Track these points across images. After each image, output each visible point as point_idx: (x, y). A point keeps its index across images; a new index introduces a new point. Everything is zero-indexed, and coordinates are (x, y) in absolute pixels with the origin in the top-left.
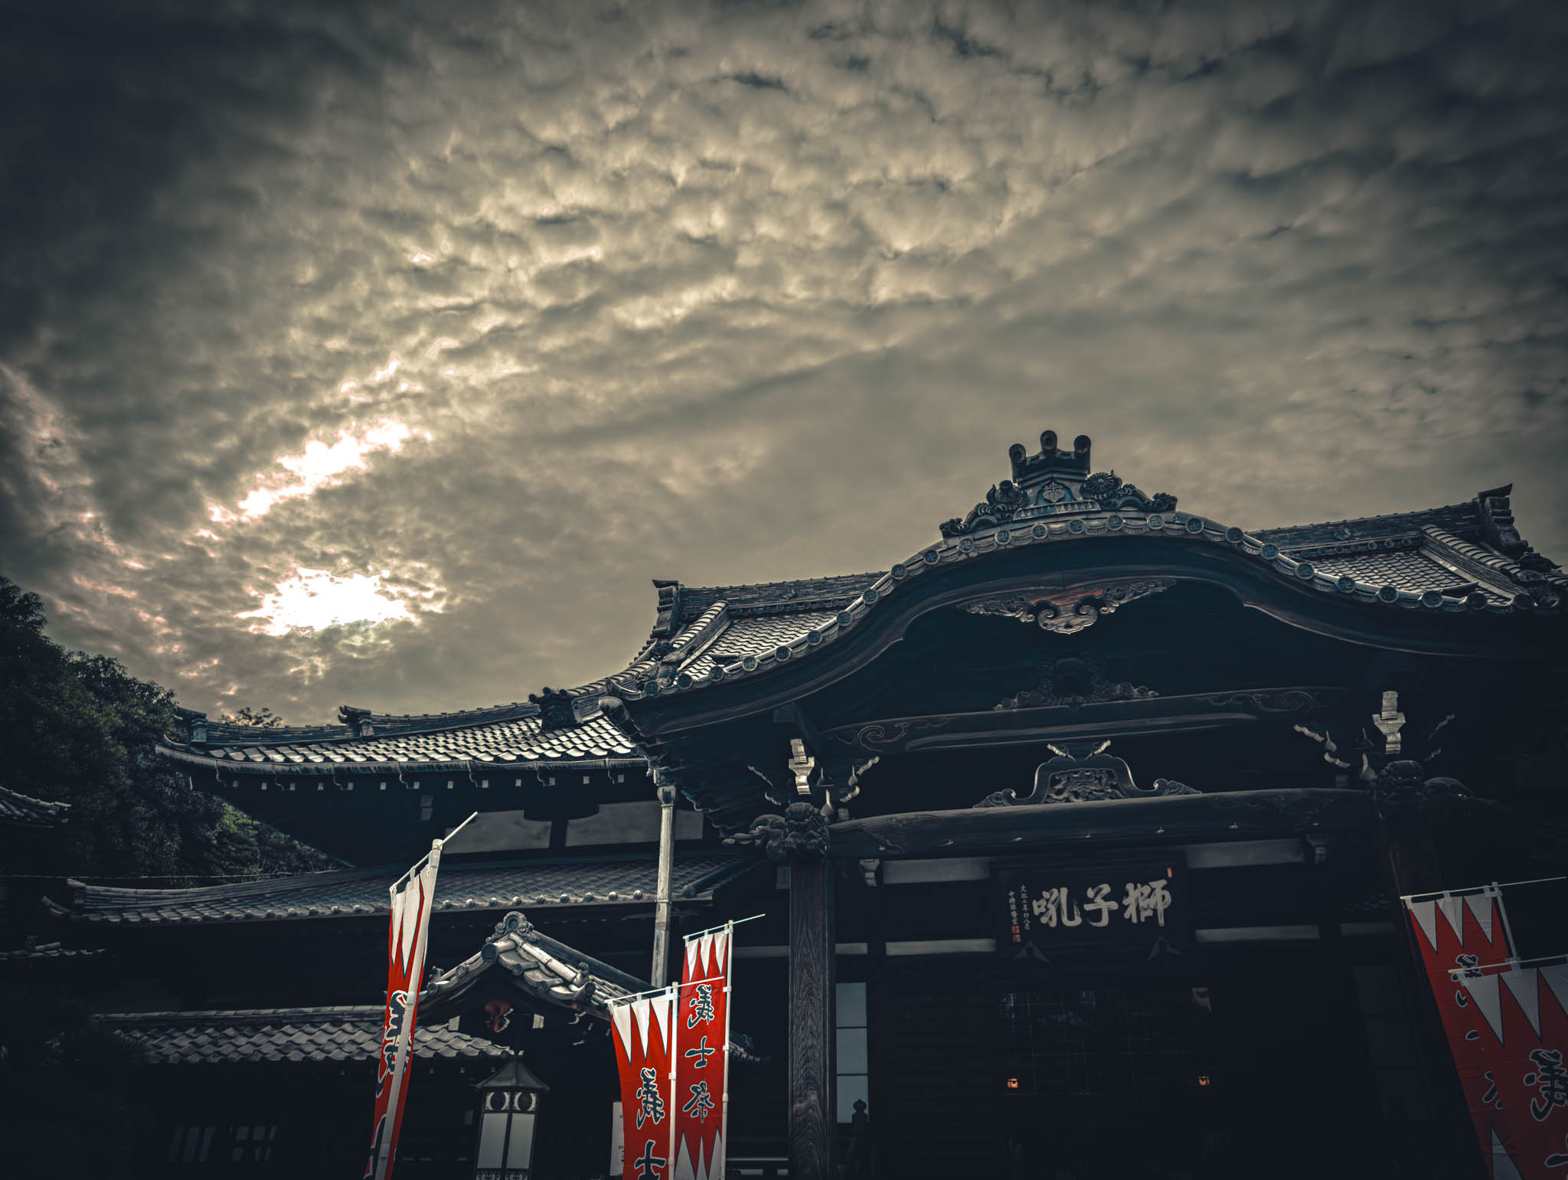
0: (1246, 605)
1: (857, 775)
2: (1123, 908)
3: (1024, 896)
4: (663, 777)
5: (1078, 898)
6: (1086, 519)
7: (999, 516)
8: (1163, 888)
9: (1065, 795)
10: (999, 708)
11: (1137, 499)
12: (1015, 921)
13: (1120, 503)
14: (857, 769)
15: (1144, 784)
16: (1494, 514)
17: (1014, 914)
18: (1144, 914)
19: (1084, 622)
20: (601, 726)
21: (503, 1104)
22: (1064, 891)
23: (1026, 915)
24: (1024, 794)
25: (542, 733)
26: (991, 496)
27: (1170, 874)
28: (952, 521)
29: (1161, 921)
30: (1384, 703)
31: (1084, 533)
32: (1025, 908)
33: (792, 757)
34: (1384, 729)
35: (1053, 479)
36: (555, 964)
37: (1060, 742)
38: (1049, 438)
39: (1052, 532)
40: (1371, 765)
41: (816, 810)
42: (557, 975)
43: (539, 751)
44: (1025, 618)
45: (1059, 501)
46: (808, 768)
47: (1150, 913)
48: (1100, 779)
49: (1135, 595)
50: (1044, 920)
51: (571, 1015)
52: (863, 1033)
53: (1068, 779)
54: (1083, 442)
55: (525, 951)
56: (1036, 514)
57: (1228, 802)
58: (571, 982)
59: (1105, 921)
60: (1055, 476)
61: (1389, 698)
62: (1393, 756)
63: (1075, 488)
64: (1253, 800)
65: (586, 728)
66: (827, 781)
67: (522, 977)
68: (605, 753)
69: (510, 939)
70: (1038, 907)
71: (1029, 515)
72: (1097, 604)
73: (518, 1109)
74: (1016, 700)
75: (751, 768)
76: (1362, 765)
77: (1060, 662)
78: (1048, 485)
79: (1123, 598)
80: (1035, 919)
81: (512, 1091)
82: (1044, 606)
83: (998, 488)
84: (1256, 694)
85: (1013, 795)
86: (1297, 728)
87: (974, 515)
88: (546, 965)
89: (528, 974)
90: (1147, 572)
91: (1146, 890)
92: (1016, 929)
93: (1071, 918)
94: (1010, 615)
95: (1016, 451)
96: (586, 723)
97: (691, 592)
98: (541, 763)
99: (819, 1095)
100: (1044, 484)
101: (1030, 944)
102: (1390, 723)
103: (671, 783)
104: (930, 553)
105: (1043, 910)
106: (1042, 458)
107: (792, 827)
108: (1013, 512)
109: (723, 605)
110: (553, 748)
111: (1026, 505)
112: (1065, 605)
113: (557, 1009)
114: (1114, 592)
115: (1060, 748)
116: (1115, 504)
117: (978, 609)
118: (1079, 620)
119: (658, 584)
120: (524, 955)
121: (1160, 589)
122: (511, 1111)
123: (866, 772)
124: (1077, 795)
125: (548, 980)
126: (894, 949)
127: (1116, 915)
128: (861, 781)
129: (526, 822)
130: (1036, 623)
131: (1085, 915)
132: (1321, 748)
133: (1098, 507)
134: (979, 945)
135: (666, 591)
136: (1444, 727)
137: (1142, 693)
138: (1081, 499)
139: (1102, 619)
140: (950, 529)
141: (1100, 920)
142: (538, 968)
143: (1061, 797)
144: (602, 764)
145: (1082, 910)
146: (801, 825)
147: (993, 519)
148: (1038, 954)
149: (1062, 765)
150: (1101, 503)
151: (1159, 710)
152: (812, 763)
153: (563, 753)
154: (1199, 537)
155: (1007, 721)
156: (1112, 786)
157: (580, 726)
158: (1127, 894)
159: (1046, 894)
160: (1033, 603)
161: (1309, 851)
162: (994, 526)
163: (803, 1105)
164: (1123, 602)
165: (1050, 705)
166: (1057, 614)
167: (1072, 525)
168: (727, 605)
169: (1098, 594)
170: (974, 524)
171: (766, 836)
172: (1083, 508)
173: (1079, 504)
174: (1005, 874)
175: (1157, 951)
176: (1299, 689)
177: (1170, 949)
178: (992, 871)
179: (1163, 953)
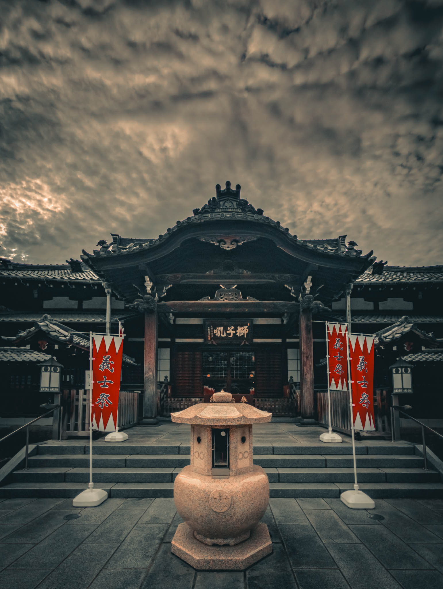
0: (278, 247)
1: (166, 289)
2: (236, 333)
3: (212, 328)
4: (107, 286)
5: (225, 329)
6: (237, 214)
7: (211, 209)
8: (247, 328)
9: (223, 299)
10: (207, 273)
11: (252, 210)
12: (209, 335)
13: (247, 210)
14: (166, 288)
15: (244, 298)
16: (341, 242)
17: (209, 333)
18: (241, 334)
19: (232, 247)
20: (90, 272)
21: (48, 370)
22: (222, 328)
23: (212, 333)
24: (212, 298)
25: (71, 273)
26: (209, 202)
27: (249, 325)
28: (197, 209)
29: (245, 336)
30: (308, 279)
31: (235, 218)
32: (212, 331)
33: (146, 282)
34: (306, 287)
35: (228, 199)
36: (61, 331)
37: (223, 284)
38: (228, 184)
39: (226, 217)
40: (301, 296)
41: (153, 298)
42: (62, 334)
43: (68, 277)
44: (216, 244)
45: (230, 207)
46: (150, 286)
47: (243, 334)
48: (233, 295)
49: (248, 240)
50: (216, 335)
51: (67, 345)
52: (169, 361)
53: (225, 295)
54: (238, 187)
55: (51, 326)
56: (222, 210)
57: (265, 303)
58: (67, 336)
60: (229, 198)
61: (310, 278)
62: (307, 294)
63: (235, 203)
64: (272, 303)
65: (86, 273)
66: (157, 290)
67: (49, 333)
68: (90, 279)
69: (45, 323)
70: (215, 331)
71: (220, 211)
72: (237, 242)
73: (53, 371)
74: (212, 271)
75: (134, 285)
76: (299, 297)
77: (226, 261)
78: (227, 201)
79: (244, 241)
80: (214, 334)
81: (51, 366)
82: (222, 241)
83: (211, 200)
84: (277, 275)
85: (209, 298)
86: (285, 286)
87: (203, 208)
88: (58, 331)
89: (51, 333)
90: (252, 233)
91: (243, 328)
92: (209, 337)
93: (223, 334)
94: (212, 242)
95: (218, 187)
96: (86, 272)
97: (123, 239)
98: (69, 280)
99: (152, 373)
100: (225, 200)
101: (213, 340)
102: (308, 285)
103: (110, 288)
104: (189, 219)
105: (216, 332)
106: (226, 191)
107: (145, 302)
108: (215, 208)
109: (133, 244)
110: (73, 277)
111: (220, 207)
112: (228, 241)
113: (63, 344)
114: (242, 239)
115: (223, 286)
116: (246, 210)
117: (203, 240)
118: (231, 246)
119: (112, 235)
120: (51, 328)
121: (255, 239)
122: (51, 372)
123: (168, 289)
124: (226, 299)
125: (58, 335)
126: (178, 340)
127: (234, 334)
128: (167, 291)
129: (70, 301)
130: (219, 246)
131: (227, 334)
132: (290, 291)
133: (240, 211)
134: (200, 340)
135: (115, 237)
136: (321, 288)
137: (247, 272)
138: (236, 207)
139: (238, 246)
140: (196, 212)
141: (230, 335)
142: (55, 331)
143: (222, 299)
144: (89, 282)
145: (226, 332)
146: (147, 301)
147: (209, 210)
148: (214, 343)
149: (223, 291)
150: (242, 209)
151: (250, 277)
152: (152, 284)
153: (76, 278)
154: (268, 224)
155: (209, 277)
156: (236, 297)
157: (84, 272)
158: (238, 329)
159: (217, 328)
160: (219, 239)
161: (283, 321)
162: (209, 213)
163: (148, 375)
164: (244, 242)
165: (222, 273)
166: (225, 244)
167: (232, 214)
168: (134, 244)
169: (238, 238)
170: (203, 211)
171: (138, 305)
172: (236, 210)
173: (235, 209)
174: (207, 323)
175: (243, 343)
176: (288, 275)
177: (247, 343)
178: (204, 322)
179: (245, 344)
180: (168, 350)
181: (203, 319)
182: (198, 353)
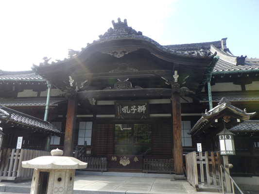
3: (120, 107)
4: (48, 83)
5: (130, 108)
6: (125, 36)
8: (145, 107)
10: (110, 72)
11: (135, 32)
13: (132, 33)
14: (83, 82)
15: (134, 87)
16: (223, 43)
17: (119, 111)
19: (122, 56)
22: (128, 107)
24: (112, 88)
26: (108, 30)
27: (146, 104)
28: (101, 35)
29: (144, 113)
32: (121, 109)
33: (69, 79)
34: (175, 78)
35: (120, 28)
38: (119, 19)
39: (119, 38)
41: (74, 89)
44: (111, 54)
45: (121, 32)
47: (142, 111)
48: (126, 85)
49: (132, 51)
50: (124, 112)
52: (91, 130)
53: (120, 85)
54: (126, 20)
59: (134, 112)
61: (176, 72)
62: (176, 83)
63: (124, 29)
64: (152, 90)
66: (77, 84)
70: (123, 109)
72: (125, 52)
74: (113, 71)
75: (64, 82)
77: (122, 64)
80: (122, 112)
82: (115, 52)
83: (110, 29)
84: (155, 71)
85: (110, 88)
86: (162, 77)
87: (105, 34)
90: (134, 46)
91: (142, 107)
92: (119, 113)
93: (128, 111)
94: (109, 54)
95: (113, 22)
98: (30, 80)
101: (121, 116)
103: (50, 84)
106: (118, 23)
112: (119, 52)
114: (128, 50)
115: (119, 80)
117: (103, 53)
121: (136, 50)
123: (85, 83)
124: (121, 88)
126: (98, 116)
127: (136, 111)
128: (84, 85)
129: (33, 92)
130: (113, 55)
131: (131, 111)
132: (165, 81)
133: (128, 34)
134: (113, 116)
136: (187, 78)
137: (135, 70)
138: (125, 32)
139: (125, 55)
143: (118, 88)
148: (122, 118)
149: (119, 83)
151: (138, 73)
152: (73, 81)
153: (34, 78)
155: (111, 74)
156: (128, 87)
158: (138, 108)
159: (124, 107)
160: (113, 51)
164: (130, 52)
166: (117, 54)
169: (125, 50)
170: (105, 36)
172: (125, 34)
174: (117, 104)
175: (142, 117)
176: (163, 70)
177: (145, 117)
178: (115, 102)
179: (144, 118)
180: (91, 123)
181: (114, 101)
182: (111, 125)
